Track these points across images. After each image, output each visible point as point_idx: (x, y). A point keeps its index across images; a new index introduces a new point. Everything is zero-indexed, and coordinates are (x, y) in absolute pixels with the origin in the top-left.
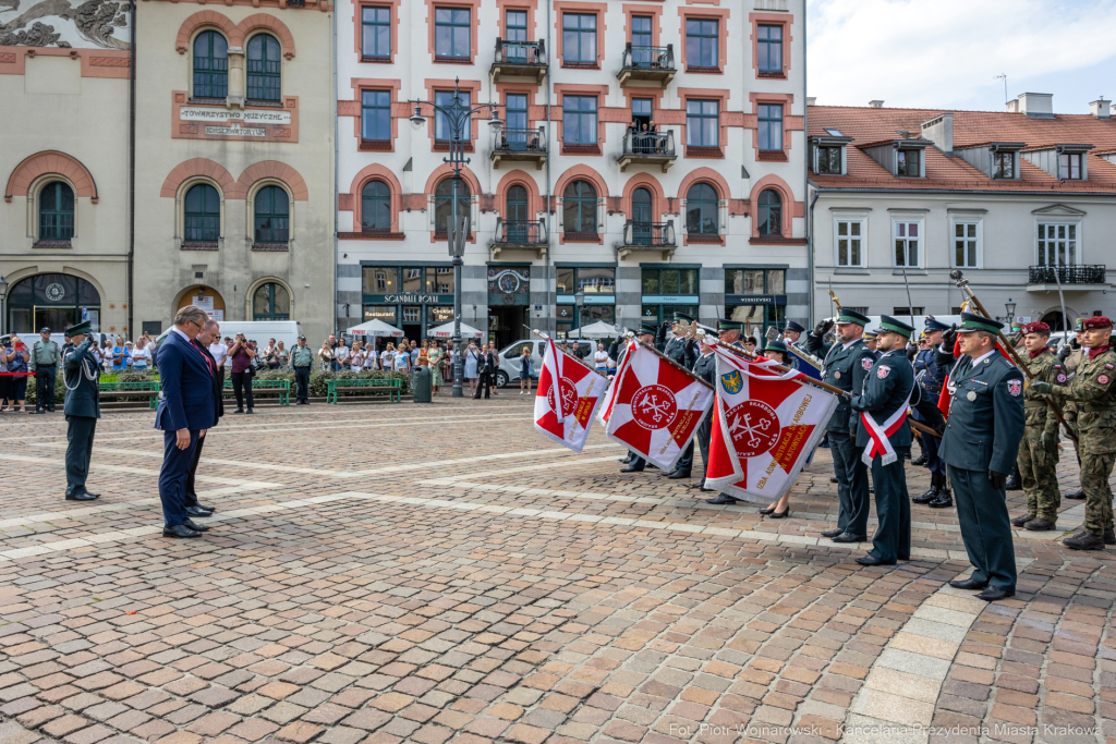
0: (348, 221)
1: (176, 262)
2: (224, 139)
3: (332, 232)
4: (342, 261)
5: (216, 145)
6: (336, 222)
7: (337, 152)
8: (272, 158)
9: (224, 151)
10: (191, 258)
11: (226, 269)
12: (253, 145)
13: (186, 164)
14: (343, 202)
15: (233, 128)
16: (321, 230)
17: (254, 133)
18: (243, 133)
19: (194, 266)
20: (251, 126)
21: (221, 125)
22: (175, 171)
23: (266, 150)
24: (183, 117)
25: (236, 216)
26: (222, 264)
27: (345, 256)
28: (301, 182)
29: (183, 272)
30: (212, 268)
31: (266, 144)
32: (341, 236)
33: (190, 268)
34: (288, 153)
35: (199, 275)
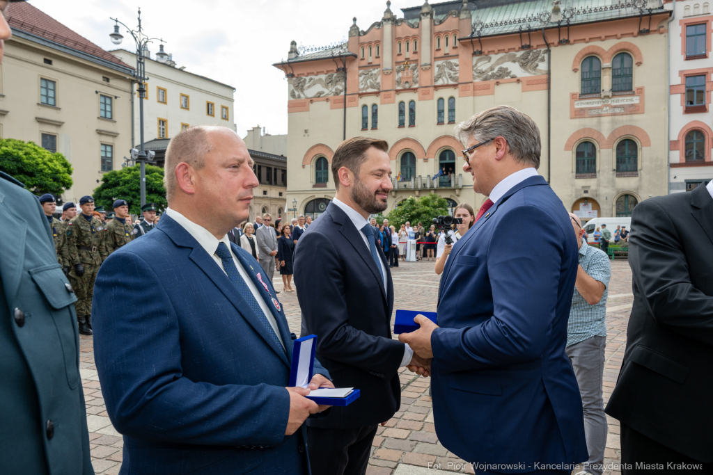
0: (677, 156)
1: (573, 185)
2: (600, 116)
3: (665, 164)
4: (673, 180)
5: (595, 120)
6: (668, 158)
7: (669, 116)
8: (628, 124)
9: (599, 123)
10: (581, 183)
11: (601, 188)
12: (617, 117)
13: (578, 132)
14: (672, 145)
15: (605, 109)
16: (659, 163)
17: (617, 110)
18: (610, 111)
19: (583, 187)
20: (615, 107)
21: (598, 108)
22: (572, 136)
23: (625, 120)
24: (576, 107)
25: (606, 158)
26: (598, 185)
27: (675, 177)
28: (646, 136)
29: (577, 190)
30: (593, 187)
31: (624, 116)
32: (673, 165)
33: (580, 188)
34: (639, 120)
35: (586, 192)
